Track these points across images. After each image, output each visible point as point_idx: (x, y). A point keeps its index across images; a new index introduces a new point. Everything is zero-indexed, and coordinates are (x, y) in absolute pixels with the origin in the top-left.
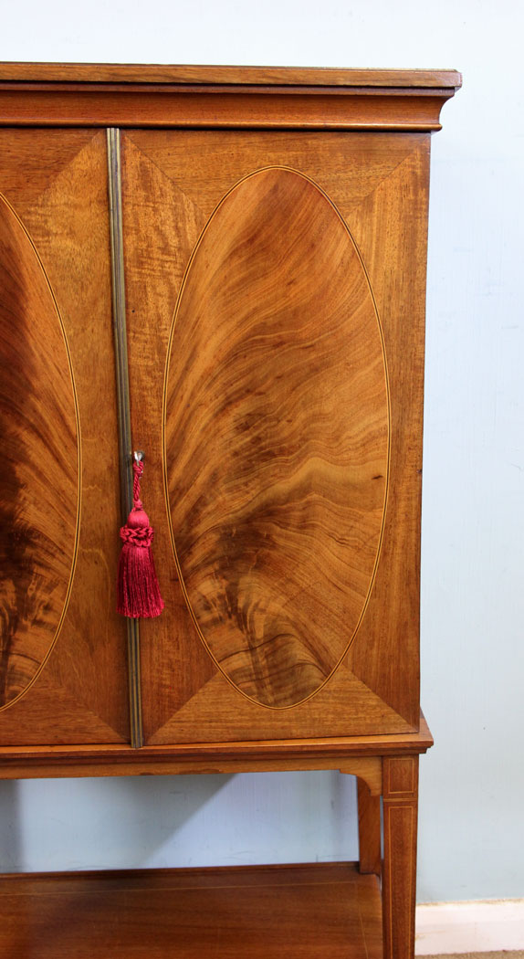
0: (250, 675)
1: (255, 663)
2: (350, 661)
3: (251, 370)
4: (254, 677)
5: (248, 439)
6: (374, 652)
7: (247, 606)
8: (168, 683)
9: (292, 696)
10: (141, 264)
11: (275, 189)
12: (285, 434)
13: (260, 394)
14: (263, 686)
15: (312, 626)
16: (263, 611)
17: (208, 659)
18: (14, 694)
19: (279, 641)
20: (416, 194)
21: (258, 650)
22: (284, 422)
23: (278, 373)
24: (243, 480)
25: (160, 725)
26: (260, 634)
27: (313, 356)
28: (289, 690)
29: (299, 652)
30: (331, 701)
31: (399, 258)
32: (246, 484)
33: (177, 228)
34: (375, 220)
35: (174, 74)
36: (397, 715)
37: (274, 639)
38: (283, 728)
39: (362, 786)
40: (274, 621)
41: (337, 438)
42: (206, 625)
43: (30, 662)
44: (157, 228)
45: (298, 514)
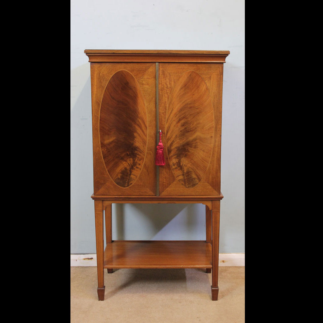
0: (183, 181)
1: (184, 178)
2: (205, 179)
3: (184, 113)
4: (184, 181)
5: (184, 128)
6: (211, 176)
7: (182, 165)
8: (165, 182)
9: (192, 186)
10: (162, 90)
11: (190, 75)
12: (192, 127)
13: (187, 118)
14: (186, 183)
15: (197, 170)
16: (186, 166)
17: (173, 176)
18: (131, 184)
19: (189, 173)
20: (220, 76)
21: (185, 175)
22: (191, 125)
23: (190, 114)
24: (182, 137)
25: (163, 192)
26: (185, 171)
27: (198, 110)
28: (191, 184)
29: (194, 176)
30: (201, 187)
31: (217, 89)
32: (183, 138)
33: (170, 83)
34: (212, 81)
35: (171, 52)
36: (215, 191)
37: (188, 173)
38: (190, 193)
39: (207, 208)
40: (188, 168)
41: (203, 128)
42: (173, 169)
43: (134, 176)
44: (165, 83)
45: (194, 145)
